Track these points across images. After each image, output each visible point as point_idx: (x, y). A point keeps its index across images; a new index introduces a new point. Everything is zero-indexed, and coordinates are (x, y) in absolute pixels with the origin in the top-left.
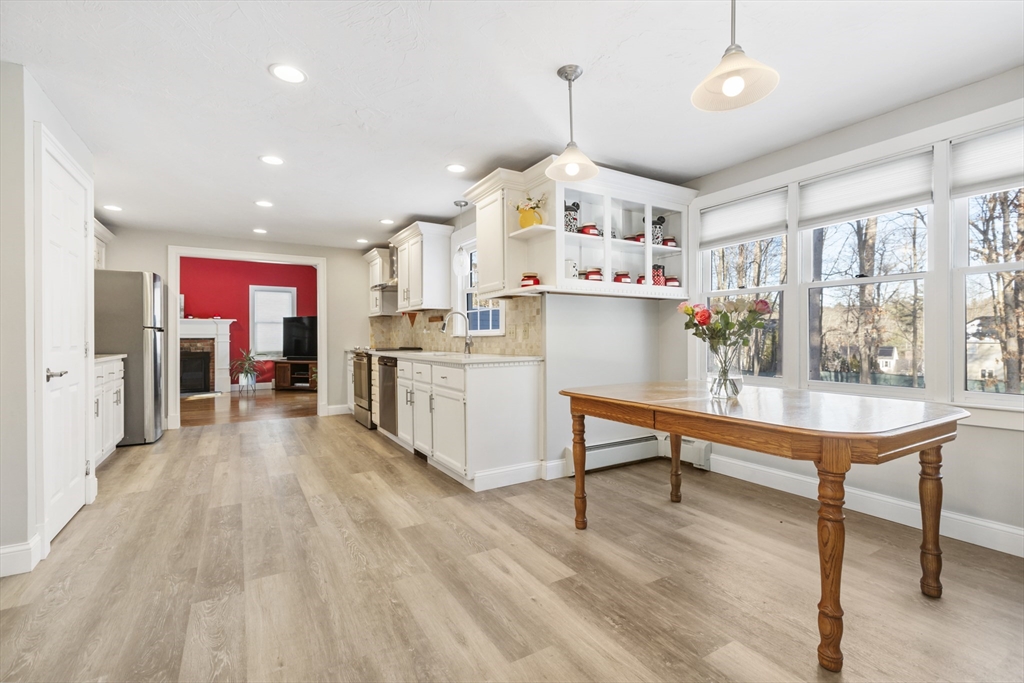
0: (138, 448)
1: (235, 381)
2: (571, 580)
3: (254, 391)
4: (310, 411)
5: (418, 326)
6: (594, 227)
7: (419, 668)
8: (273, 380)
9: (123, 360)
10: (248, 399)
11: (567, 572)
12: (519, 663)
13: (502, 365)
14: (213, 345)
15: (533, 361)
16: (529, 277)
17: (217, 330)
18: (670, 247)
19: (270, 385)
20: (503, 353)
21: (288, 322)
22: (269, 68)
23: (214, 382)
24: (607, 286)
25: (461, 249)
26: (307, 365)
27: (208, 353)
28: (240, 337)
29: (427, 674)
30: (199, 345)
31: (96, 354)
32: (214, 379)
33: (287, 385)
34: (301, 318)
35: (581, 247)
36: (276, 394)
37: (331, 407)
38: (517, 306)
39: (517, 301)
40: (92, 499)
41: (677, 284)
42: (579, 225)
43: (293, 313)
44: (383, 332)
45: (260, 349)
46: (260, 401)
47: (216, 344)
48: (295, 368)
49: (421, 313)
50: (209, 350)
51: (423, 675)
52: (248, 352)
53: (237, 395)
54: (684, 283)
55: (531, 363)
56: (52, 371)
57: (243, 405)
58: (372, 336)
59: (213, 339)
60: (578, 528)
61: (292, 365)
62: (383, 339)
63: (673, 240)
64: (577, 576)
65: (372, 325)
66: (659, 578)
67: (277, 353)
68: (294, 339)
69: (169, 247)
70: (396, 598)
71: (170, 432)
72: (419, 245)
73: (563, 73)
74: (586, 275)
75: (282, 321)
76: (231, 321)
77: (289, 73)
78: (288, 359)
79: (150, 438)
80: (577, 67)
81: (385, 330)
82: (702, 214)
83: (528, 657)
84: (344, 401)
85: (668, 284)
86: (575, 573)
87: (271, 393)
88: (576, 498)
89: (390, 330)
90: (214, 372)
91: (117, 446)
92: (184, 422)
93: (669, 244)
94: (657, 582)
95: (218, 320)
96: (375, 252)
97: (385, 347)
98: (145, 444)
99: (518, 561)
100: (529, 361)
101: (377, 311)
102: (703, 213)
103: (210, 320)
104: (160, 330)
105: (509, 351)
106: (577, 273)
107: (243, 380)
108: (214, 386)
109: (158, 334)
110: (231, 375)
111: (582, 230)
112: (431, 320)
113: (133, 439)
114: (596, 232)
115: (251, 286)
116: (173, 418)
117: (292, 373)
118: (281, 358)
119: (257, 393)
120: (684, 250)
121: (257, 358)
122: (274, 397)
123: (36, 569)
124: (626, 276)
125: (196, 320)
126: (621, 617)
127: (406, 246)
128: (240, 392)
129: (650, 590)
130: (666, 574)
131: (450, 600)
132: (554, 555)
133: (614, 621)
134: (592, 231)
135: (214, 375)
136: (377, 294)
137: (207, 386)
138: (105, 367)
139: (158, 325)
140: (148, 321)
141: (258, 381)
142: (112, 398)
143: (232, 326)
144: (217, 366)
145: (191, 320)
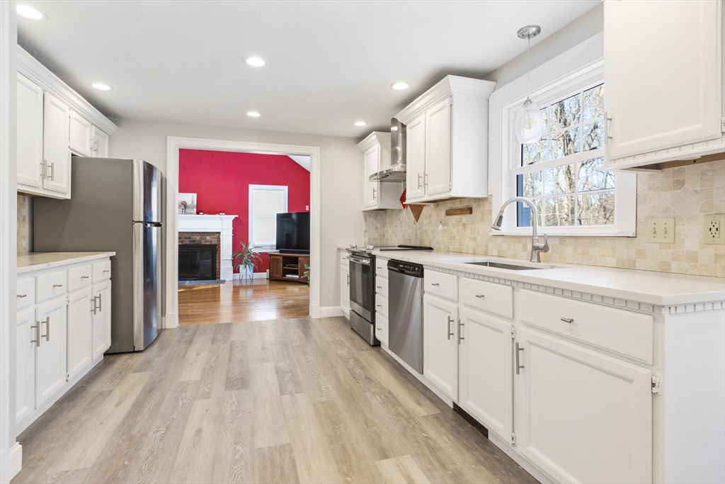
0: (125, 357)
1: (236, 271)
3: (252, 280)
4: (302, 311)
5: (426, 221)
8: (268, 270)
9: (111, 258)
10: (246, 287)
14: (219, 238)
17: (222, 225)
19: (265, 275)
21: (281, 218)
23: (219, 272)
25: (528, 101)
26: (297, 258)
27: (215, 246)
28: (241, 232)
30: (208, 238)
32: (219, 268)
33: (279, 276)
34: (291, 214)
36: (270, 284)
37: (324, 308)
43: (285, 210)
44: (377, 228)
45: (257, 244)
46: (257, 289)
47: (221, 237)
48: (287, 260)
49: (432, 205)
50: (216, 243)
52: (247, 244)
53: (238, 284)
57: (242, 294)
58: (366, 232)
59: (219, 233)
61: (284, 257)
62: (376, 235)
65: (365, 220)
67: (273, 246)
68: (285, 232)
69: (168, 137)
71: (167, 333)
72: (446, 111)
75: (276, 216)
76: (233, 217)
78: (280, 252)
79: (140, 345)
81: (379, 225)
84: (337, 302)
87: (266, 282)
89: (384, 225)
90: (219, 262)
91: (106, 354)
95: (223, 216)
96: (373, 137)
98: (134, 352)
101: (374, 204)
103: (217, 215)
104: (158, 225)
107: (243, 270)
108: (219, 274)
109: (155, 230)
110: (233, 265)
112: (449, 213)
113: (120, 347)
115: (251, 186)
116: (171, 318)
117: (284, 266)
118: (274, 251)
119: (255, 283)
121: (257, 251)
122: (268, 287)
125: (206, 216)
127: (421, 118)
128: (240, 280)
135: (219, 265)
136: (375, 185)
137: (214, 275)
138: (72, 270)
139: (155, 219)
140: (139, 214)
141: (255, 271)
142: (88, 305)
143: (235, 221)
144: (222, 258)
145: (202, 216)
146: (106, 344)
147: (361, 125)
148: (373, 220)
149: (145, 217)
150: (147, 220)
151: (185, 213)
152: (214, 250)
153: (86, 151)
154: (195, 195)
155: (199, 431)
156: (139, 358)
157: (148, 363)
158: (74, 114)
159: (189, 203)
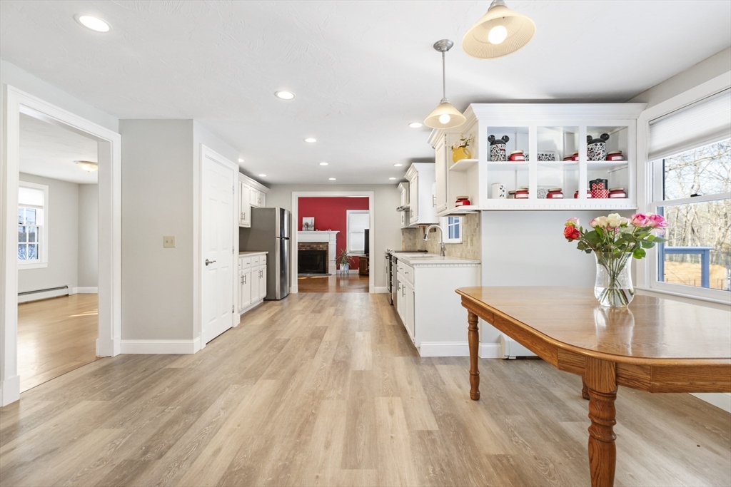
0: (273, 301)
1: (338, 268)
2: (430, 433)
3: (348, 274)
4: (367, 289)
6: (521, 154)
7: (293, 452)
8: (359, 268)
9: (267, 254)
10: (344, 279)
11: (433, 425)
12: (346, 471)
13: (438, 266)
15: (471, 264)
16: (460, 200)
17: (329, 237)
18: (615, 161)
19: (357, 271)
20: (461, 257)
21: (367, 232)
22: (275, 94)
23: (328, 268)
24: (534, 202)
27: (325, 251)
28: (342, 242)
29: (293, 457)
31: (240, 251)
32: (328, 266)
33: (365, 272)
35: (516, 171)
36: (361, 277)
37: (376, 288)
38: (468, 221)
39: (467, 218)
40: (235, 325)
41: (623, 195)
42: (508, 154)
44: (410, 239)
45: (352, 250)
46: (351, 281)
47: (329, 245)
49: (427, 226)
50: (326, 249)
51: (291, 457)
52: (345, 250)
53: (339, 276)
54: (631, 194)
55: (470, 265)
56: (210, 261)
57: (342, 283)
58: (403, 241)
59: (328, 243)
60: (472, 399)
62: (410, 244)
63: (619, 154)
64: (437, 431)
65: (403, 234)
66: (503, 453)
67: (362, 251)
69: (293, 192)
70: (315, 410)
71: (292, 294)
72: (417, 179)
73: (438, 46)
74: (513, 194)
75: (364, 231)
76: (337, 232)
77: (285, 95)
78: (368, 255)
79: (278, 297)
80: (447, 40)
81: (412, 238)
82: (650, 125)
83: (354, 470)
85: (613, 196)
86: (437, 429)
87: (358, 276)
88: (471, 374)
89: (415, 237)
90: (328, 262)
91: (264, 299)
92: (300, 290)
93: (613, 158)
94: (497, 457)
95: (330, 231)
96: (401, 185)
97: (412, 249)
98: (276, 300)
99: (405, 409)
100: (467, 264)
101: (403, 226)
102: (652, 124)
103: (327, 231)
104: (287, 239)
105: (464, 256)
106: (505, 194)
107: (342, 268)
108: (328, 271)
109: (286, 241)
110: (336, 264)
111: (510, 159)
113: (271, 298)
114: (522, 158)
115: (348, 211)
116: (294, 288)
118: (363, 255)
119: (350, 276)
120: (630, 162)
121: (351, 255)
122: (359, 279)
123: (196, 353)
124: (559, 192)
125: (320, 231)
126: (442, 470)
127: (412, 180)
128: (341, 275)
129: (485, 460)
130: (512, 452)
131: (342, 421)
132: (434, 413)
133: (434, 471)
134: (517, 158)
135: (328, 264)
137: (324, 270)
138: (253, 258)
139: (286, 236)
140: (278, 234)
141: (350, 268)
142: (258, 275)
143: (338, 235)
144: (330, 259)
145: (317, 231)
146: (264, 294)
147: (393, 179)
148: (407, 234)
149: (281, 235)
150: (282, 237)
151: (308, 230)
152: (324, 254)
153: (256, 204)
154: (313, 218)
155: (297, 321)
156: (278, 302)
157: (282, 304)
158: (252, 188)
159: (310, 223)
